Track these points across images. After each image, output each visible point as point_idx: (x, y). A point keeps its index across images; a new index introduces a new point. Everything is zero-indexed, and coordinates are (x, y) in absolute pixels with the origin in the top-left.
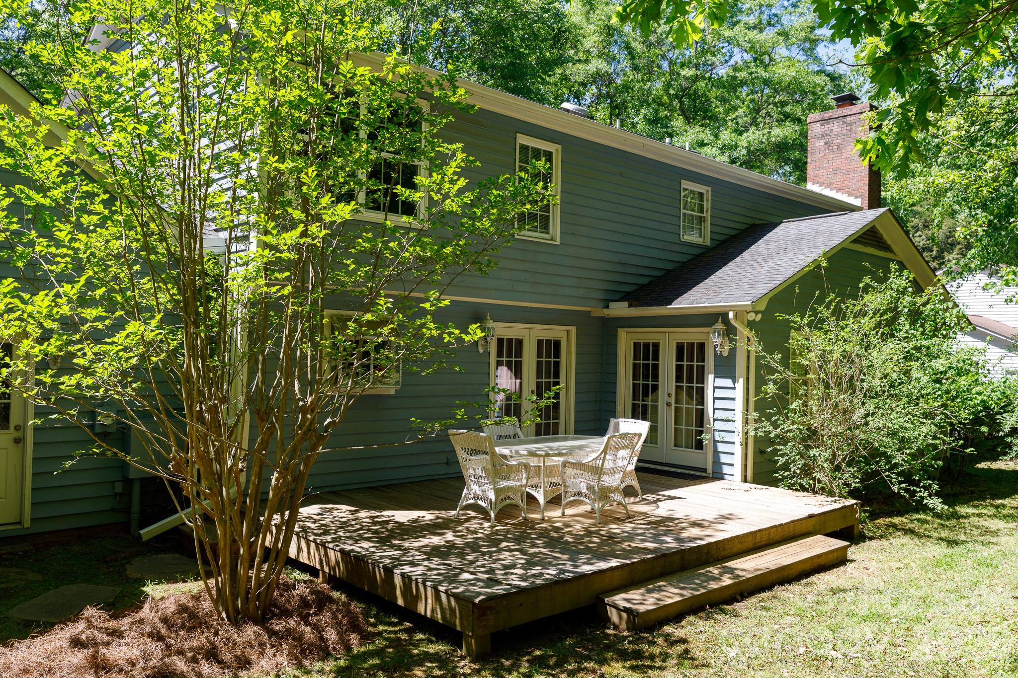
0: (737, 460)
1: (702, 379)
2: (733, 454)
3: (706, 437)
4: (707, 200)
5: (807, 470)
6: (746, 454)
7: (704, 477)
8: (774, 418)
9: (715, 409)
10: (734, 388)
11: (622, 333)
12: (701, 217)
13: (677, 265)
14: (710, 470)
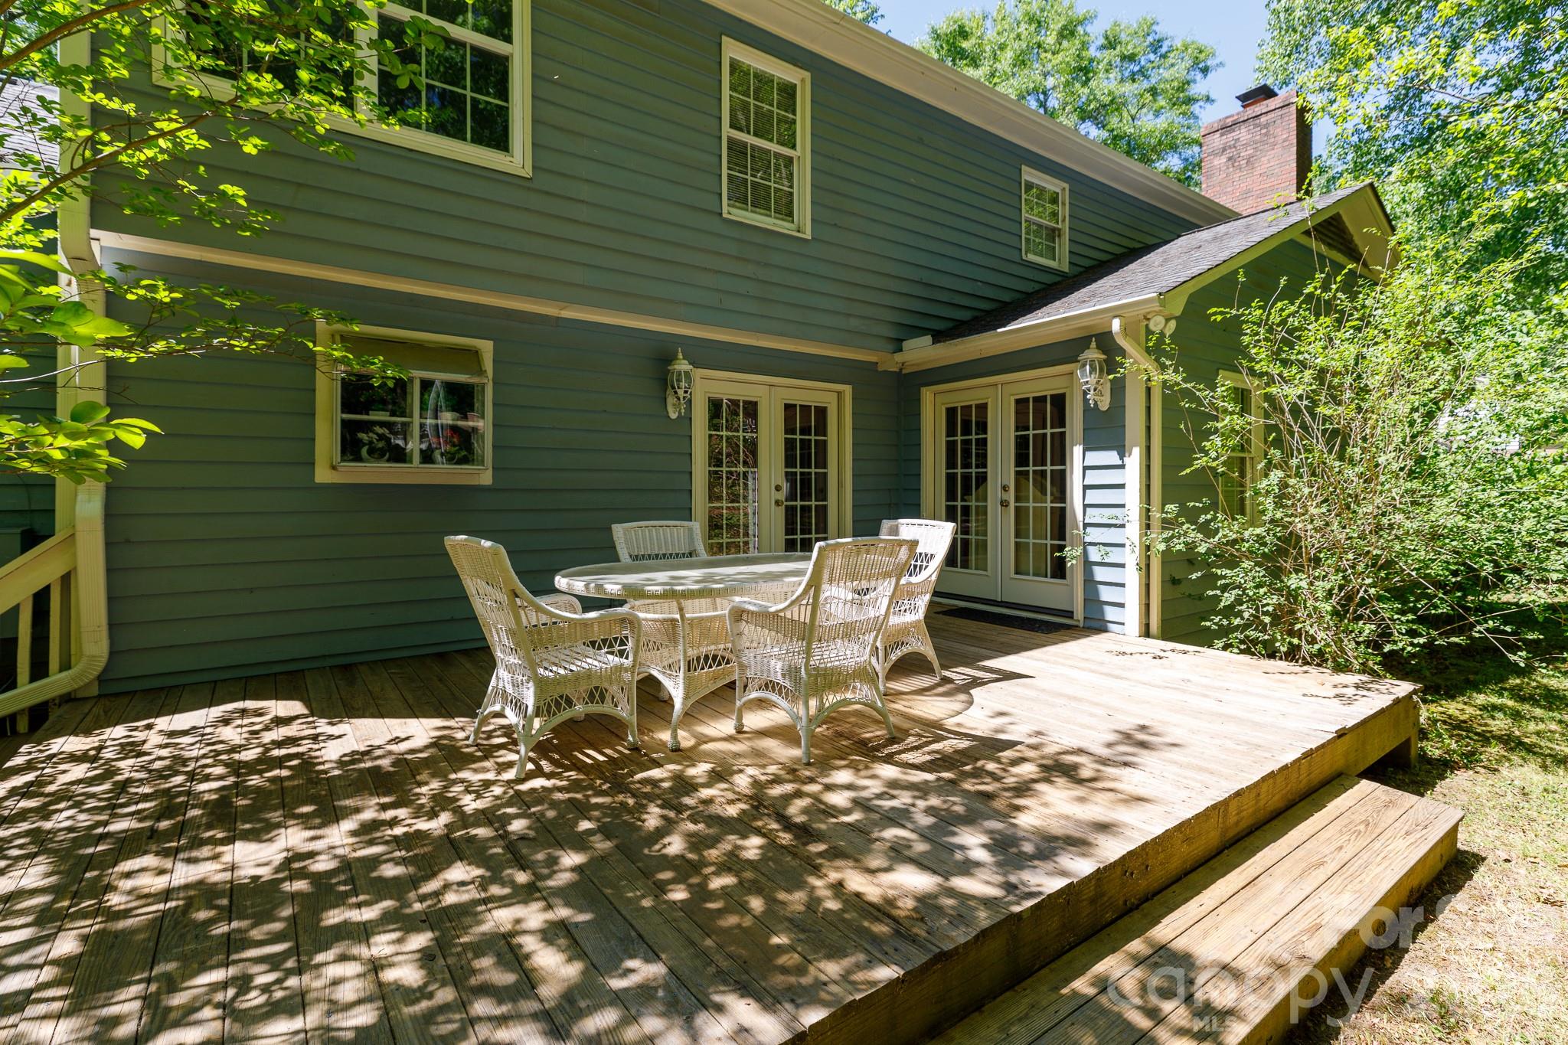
0: (1132, 595)
1: (1061, 456)
2: (1123, 585)
3: (1072, 554)
4: (1064, 204)
5: (1284, 617)
6: (1148, 586)
7: (1069, 627)
8: (1202, 519)
9: (1085, 506)
10: (1122, 467)
11: (927, 394)
12: (1054, 230)
13: (1018, 296)
14: (1079, 614)
